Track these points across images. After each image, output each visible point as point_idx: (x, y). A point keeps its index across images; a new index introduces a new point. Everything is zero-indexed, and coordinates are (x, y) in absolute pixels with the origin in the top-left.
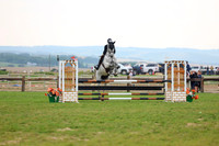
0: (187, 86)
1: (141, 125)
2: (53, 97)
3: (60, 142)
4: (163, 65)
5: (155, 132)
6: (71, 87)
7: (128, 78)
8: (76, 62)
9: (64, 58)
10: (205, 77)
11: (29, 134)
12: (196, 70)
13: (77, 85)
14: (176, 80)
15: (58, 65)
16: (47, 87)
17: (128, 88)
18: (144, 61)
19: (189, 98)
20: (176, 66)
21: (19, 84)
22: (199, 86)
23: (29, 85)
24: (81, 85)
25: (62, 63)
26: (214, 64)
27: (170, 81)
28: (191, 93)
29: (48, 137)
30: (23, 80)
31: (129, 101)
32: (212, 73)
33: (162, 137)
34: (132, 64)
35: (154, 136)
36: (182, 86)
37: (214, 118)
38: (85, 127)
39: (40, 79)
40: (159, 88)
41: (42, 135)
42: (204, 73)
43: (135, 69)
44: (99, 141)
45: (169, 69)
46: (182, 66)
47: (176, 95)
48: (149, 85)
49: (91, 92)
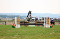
0: (50, 24)
1: (37, 34)
2: (14, 26)
3: (15, 38)
4: (44, 18)
5: (41, 36)
6: (18, 24)
7: (34, 21)
8: (20, 17)
9: (16, 16)
10: (55, 21)
11: (7, 36)
12: (53, 19)
13: (20, 23)
14: (47, 22)
15: (15, 18)
16: (12, 24)
17: (34, 24)
18: (38, 17)
19: (51, 27)
20: (47, 18)
21: (4, 23)
22: (53, 24)
23: (7, 23)
24: (21, 23)
25: (16, 17)
26: (57, 18)
27: (45, 22)
28: (51, 25)
29: (12, 37)
30: (5, 22)
31: (34, 27)
32: (57, 20)
33: (43, 37)
34: (35, 18)
35: (41, 37)
36: (49, 23)
37: (58, 32)
38: (22, 34)
39: (10, 22)
40: (43, 24)
41: (10, 37)
42: (55, 20)
43: (36, 19)
44: (26, 38)
45: (45, 19)
46: (49, 18)
47: (47, 26)
48: (40, 23)
49: (24, 25)
